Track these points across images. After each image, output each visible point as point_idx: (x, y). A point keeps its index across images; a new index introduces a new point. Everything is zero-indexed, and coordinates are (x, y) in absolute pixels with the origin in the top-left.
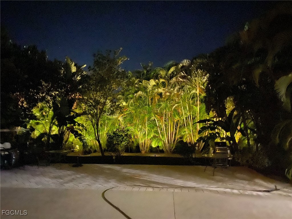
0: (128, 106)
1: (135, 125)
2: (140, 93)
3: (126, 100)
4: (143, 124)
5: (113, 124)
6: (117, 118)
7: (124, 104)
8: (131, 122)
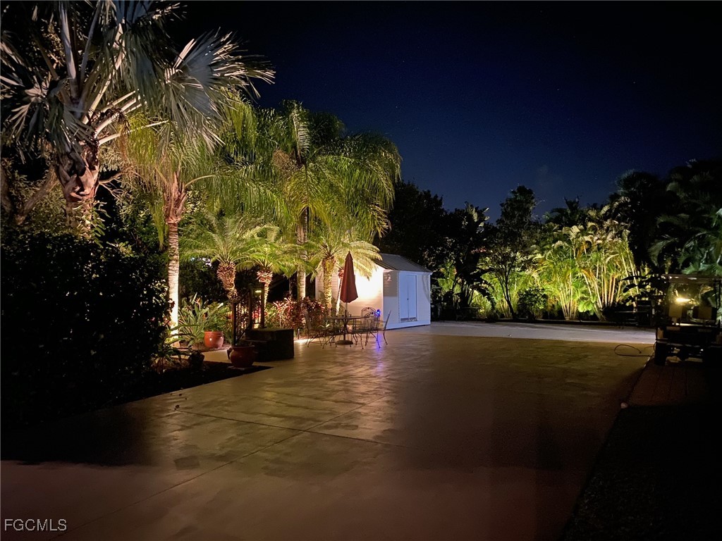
0: (544, 259)
1: (555, 282)
2: (559, 243)
3: (542, 252)
4: (565, 281)
5: (525, 283)
6: (530, 275)
7: (539, 256)
8: (549, 280)
